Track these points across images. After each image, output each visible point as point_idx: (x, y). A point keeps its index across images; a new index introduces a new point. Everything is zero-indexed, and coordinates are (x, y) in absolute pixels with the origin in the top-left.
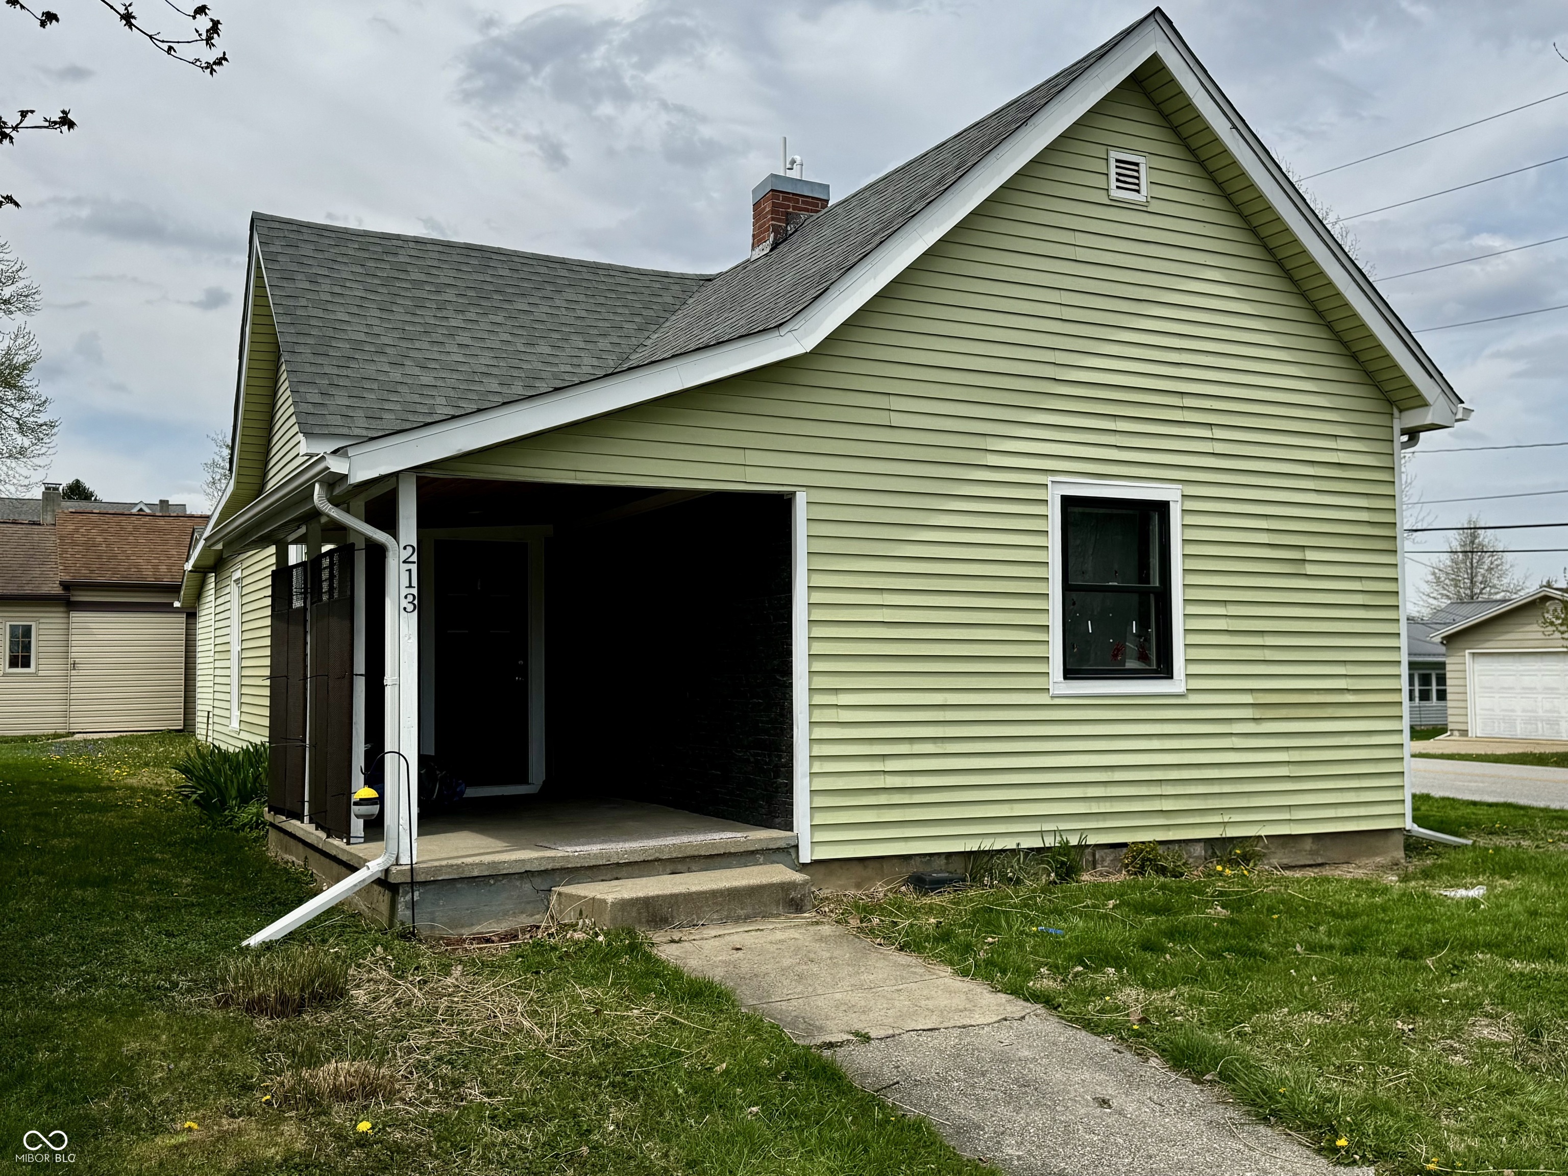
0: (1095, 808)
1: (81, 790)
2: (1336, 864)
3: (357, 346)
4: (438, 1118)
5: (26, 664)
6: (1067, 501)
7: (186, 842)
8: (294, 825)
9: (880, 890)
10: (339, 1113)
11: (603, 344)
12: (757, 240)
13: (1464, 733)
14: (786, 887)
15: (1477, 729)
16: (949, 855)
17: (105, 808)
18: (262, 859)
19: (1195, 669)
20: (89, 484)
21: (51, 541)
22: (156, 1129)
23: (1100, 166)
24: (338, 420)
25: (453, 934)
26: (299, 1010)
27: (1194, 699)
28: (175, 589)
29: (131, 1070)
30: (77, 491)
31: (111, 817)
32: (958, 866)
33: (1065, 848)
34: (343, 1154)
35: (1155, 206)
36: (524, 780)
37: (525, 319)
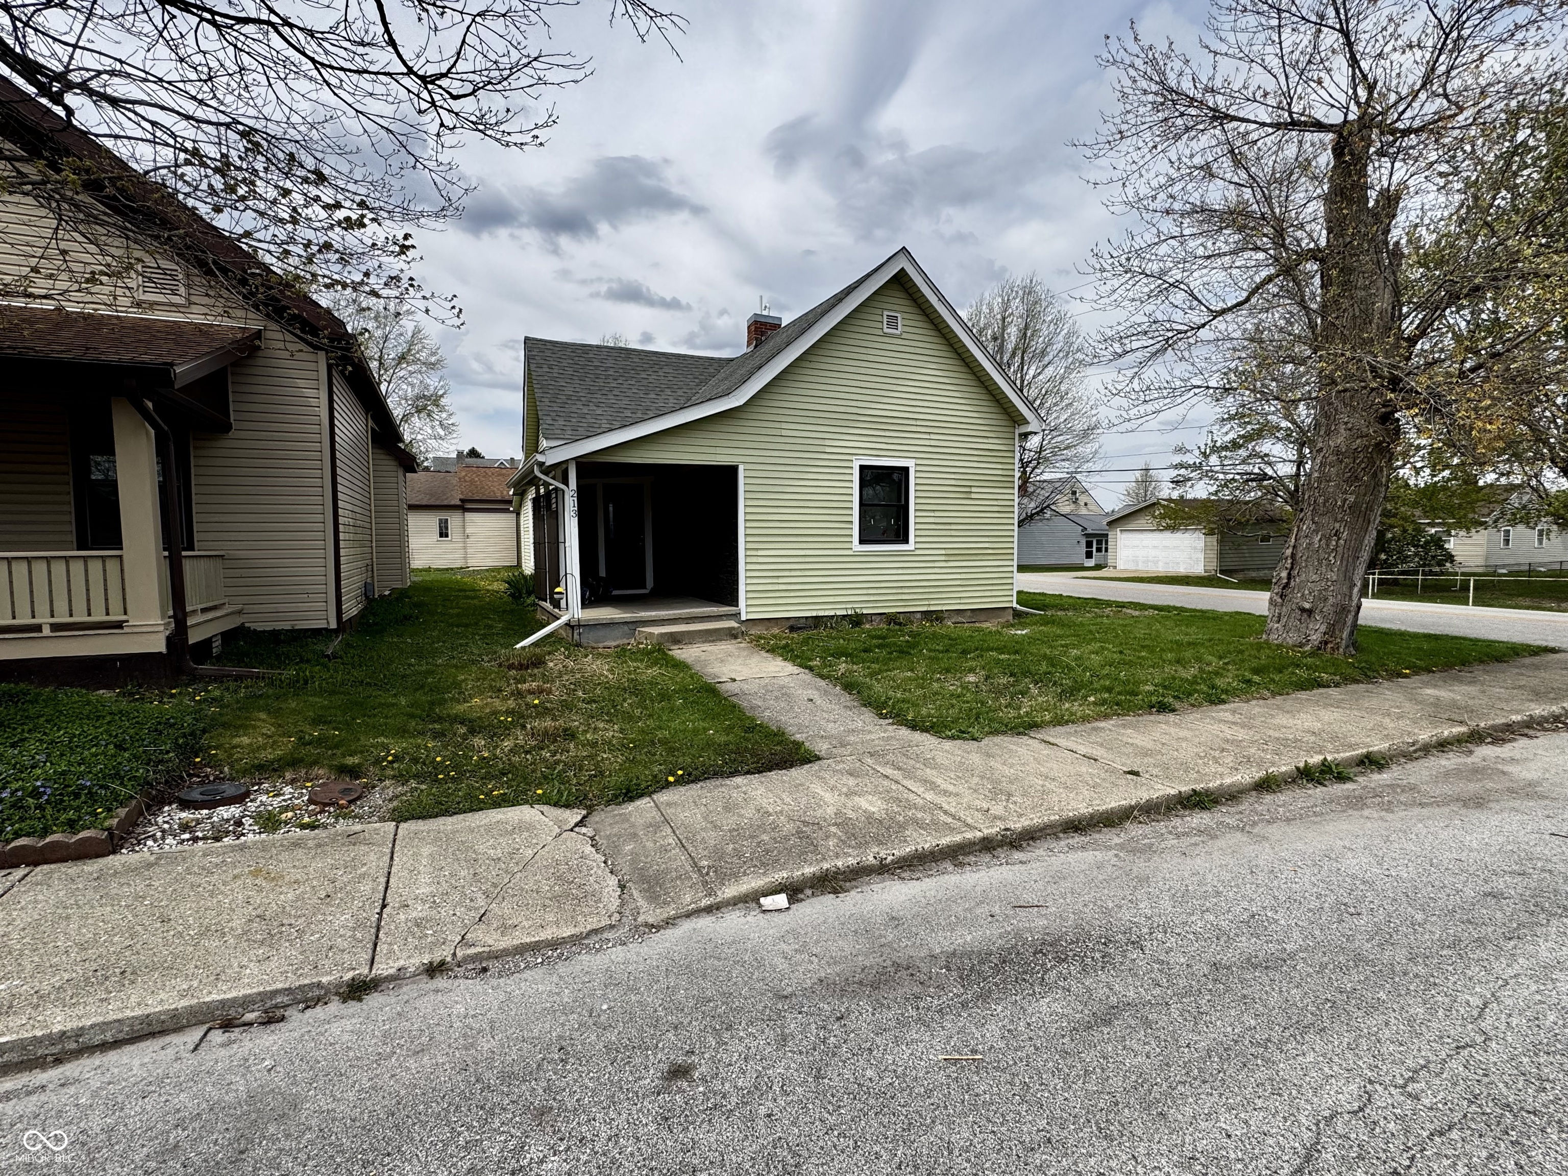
0: (872, 598)
1: (465, 591)
2: (980, 622)
3: (569, 397)
4: (565, 700)
5: (447, 536)
6: (862, 468)
7: (504, 611)
8: (543, 603)
9: (776, 631)
10: (529, 698)
11: (680, 393)
12: (748, 345)
13: (1115, 567)
14: (731, 629)
15: (1121, 565)
16: (807, 618)
17: (473, 598)
18: (534, 618)
19: (918, 539)
20: (479, 449)
21: (455, 481)
22: (465, 701)
23: (879, 318)
24: (559, 432)
25: (595, 645)
26: (527, 668)
27: (918, 552)
28: (510, 502)
29: (460, 685)
30: (473, 453)
31: (476, 602)
32: (810, 622)
33: (857, 615)
34: (527, 709)
35: (905, 336)
36: (645, 588)
37: (645, 382)
